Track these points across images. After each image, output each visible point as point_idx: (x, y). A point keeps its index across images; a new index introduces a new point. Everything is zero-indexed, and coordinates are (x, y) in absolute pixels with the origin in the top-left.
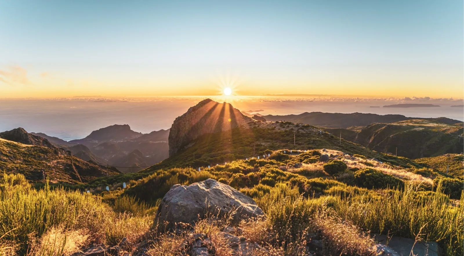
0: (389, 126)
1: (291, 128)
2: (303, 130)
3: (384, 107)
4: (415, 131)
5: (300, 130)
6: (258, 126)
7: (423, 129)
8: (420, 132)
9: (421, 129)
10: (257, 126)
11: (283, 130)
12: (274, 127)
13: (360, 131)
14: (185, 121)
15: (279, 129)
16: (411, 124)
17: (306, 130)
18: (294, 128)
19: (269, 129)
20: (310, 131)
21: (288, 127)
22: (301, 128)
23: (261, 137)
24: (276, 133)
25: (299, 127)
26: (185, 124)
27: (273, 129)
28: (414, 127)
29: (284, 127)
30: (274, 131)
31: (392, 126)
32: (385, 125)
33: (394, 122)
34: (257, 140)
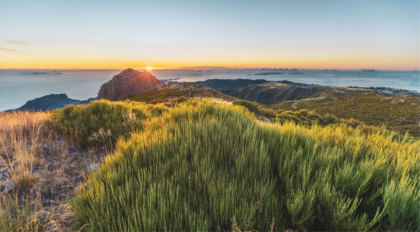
0: (257, 86)
1: (191, 87)
2: (198, 88)
3: (256, 74)
4: (271, 89)
5: (196, 89)
6: (169, 88)
7: (275, 87)
8: (273, 89)
9: (274, 87)
10: (167, 88)
11: (185, 89)
12: (179, 87)
13: (241, 90)
14: (111, 87)
15: (182, 89)
16: (269, 85)
17: (200, 89)
18: (192, 88)
19: (175, 89)
20: (203, 89)
21: (189, 87)
22: (197, 88)
23: (169, 95)
24: (180, 91)
25: (196, 87)
26: (111, 89)
27: (178, 89)
28: (270, 86)
29: (186, 87)
30: (179, 90)
31: (259, 86)
32: (255, 86)
33: (260, 84)
34: (166, 98)
